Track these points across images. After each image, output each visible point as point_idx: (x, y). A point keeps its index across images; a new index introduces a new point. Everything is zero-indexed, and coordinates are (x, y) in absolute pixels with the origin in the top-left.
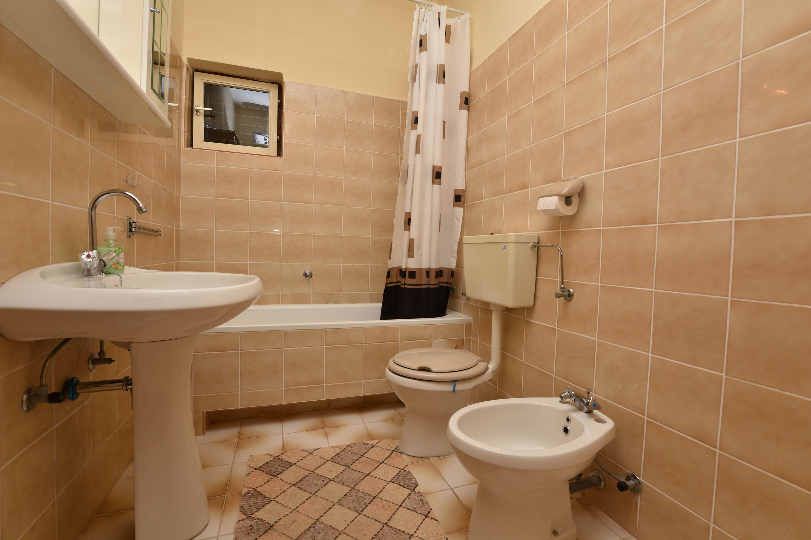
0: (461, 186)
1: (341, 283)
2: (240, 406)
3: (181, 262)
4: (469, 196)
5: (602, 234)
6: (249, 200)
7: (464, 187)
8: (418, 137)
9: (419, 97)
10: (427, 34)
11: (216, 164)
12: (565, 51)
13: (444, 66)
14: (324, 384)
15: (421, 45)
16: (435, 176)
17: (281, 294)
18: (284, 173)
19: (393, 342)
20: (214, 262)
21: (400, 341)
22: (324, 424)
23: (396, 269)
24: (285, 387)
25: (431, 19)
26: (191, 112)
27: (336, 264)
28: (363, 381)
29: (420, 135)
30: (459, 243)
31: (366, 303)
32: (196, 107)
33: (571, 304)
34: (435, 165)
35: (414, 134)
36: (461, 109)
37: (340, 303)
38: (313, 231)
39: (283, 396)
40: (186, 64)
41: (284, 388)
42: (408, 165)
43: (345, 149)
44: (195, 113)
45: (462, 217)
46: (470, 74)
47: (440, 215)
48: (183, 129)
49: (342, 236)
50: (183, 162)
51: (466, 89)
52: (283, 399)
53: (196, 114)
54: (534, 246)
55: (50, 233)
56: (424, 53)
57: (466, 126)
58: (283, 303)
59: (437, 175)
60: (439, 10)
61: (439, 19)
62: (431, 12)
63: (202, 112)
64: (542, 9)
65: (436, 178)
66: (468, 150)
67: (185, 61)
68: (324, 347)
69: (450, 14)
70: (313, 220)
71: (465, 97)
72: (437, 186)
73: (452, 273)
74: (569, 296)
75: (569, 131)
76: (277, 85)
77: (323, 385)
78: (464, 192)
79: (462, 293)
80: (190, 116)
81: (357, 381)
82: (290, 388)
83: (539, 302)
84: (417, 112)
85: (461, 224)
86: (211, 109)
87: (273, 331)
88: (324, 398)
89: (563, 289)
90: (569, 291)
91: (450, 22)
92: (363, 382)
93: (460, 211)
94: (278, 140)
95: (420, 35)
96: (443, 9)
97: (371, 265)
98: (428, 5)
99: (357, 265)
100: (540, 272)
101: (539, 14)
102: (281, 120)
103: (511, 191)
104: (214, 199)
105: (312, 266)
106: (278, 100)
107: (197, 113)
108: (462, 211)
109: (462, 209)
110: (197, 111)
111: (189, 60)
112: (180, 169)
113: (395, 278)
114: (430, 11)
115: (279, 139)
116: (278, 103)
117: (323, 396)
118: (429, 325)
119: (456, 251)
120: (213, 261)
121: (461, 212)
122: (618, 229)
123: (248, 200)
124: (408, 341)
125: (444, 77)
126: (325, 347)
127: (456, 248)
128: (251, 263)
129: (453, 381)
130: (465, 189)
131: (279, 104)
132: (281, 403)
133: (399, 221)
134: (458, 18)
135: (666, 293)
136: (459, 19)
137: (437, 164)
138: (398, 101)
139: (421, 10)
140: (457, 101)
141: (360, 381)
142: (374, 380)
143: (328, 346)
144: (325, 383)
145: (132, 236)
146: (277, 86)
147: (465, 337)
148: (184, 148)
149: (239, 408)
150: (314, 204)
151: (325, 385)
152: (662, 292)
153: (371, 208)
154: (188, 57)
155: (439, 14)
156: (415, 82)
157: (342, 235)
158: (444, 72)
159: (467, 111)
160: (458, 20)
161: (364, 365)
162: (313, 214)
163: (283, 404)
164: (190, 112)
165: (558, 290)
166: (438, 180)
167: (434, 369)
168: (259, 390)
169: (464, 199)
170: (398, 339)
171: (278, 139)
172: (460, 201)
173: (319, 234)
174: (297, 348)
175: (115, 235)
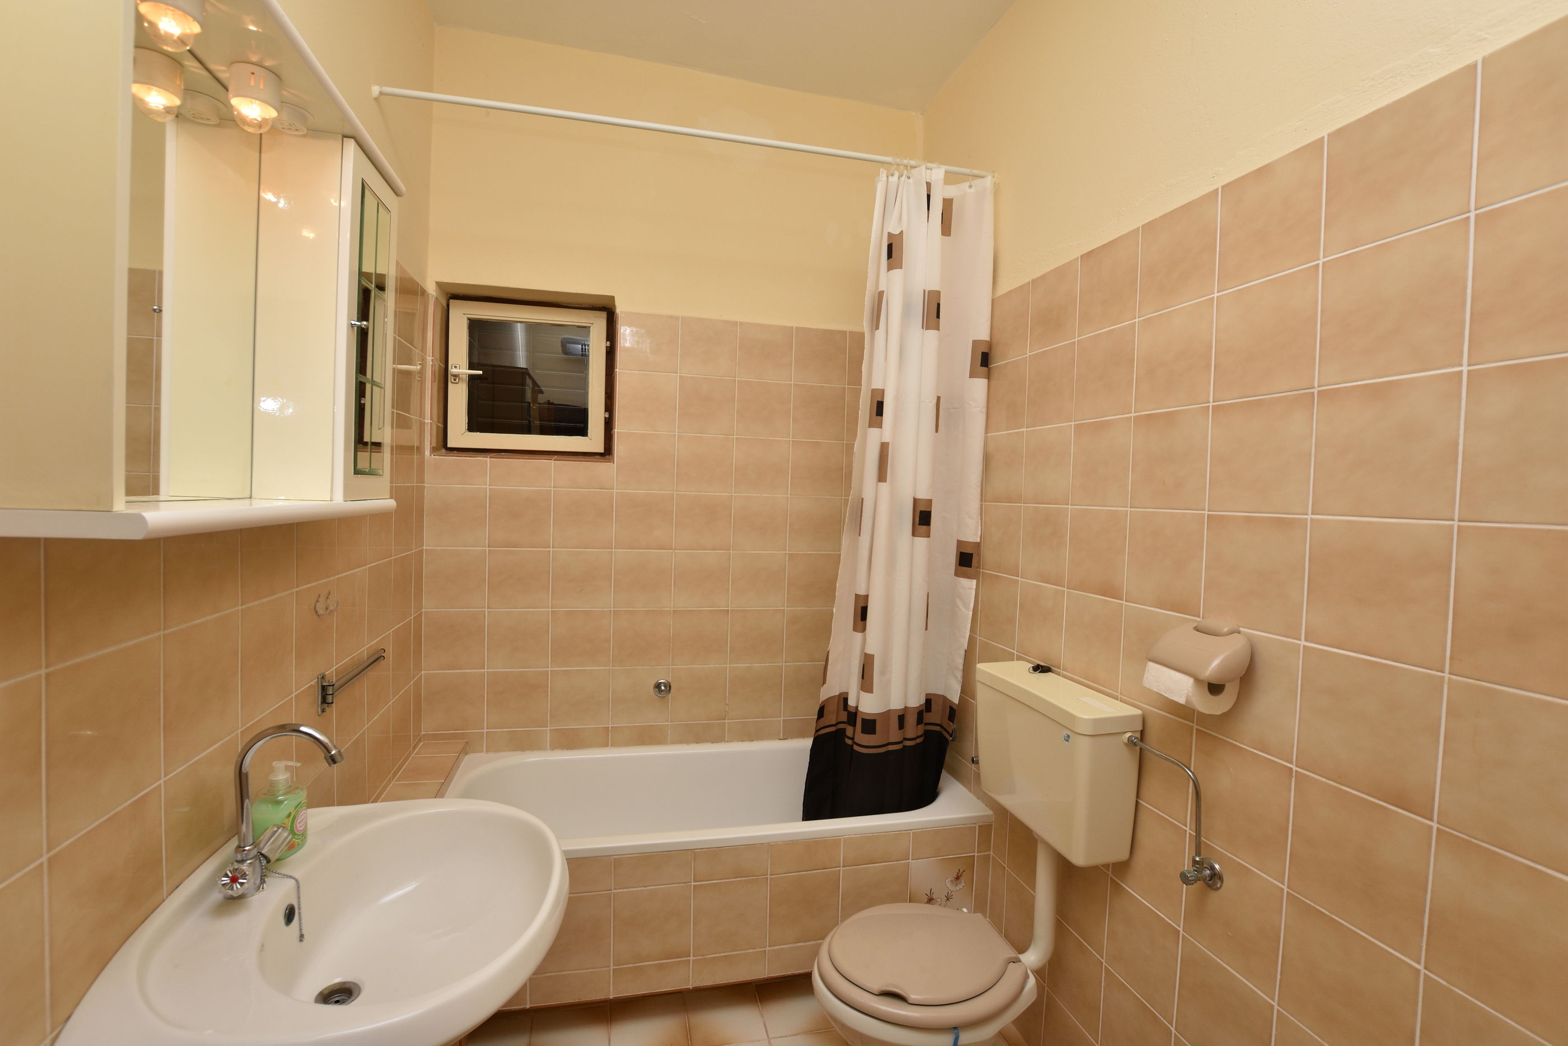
0: (972, 534)
1: (727, 701)
2: (528, 1002)
3: (425, 672)
4: (988, 556)
5: (1293, 779)
6: (551, 549)
7: (979, 536)
8: (884, 448)
9: (886, 359)
10: (902, 231)
11: (490, 483)
12: (1212, 333)
13: (938, 293)
14: (690, 956)
15: (890, 255)
16: (917, 520)
17: (610, 728)
18: (616, 492)
19: (828, 870)
20: (486, 670)
21: (843, 867)
22: (689, 1037)
23: (836, 699)
24: (614, 965)
25: (911, 195)
26: (444, 378)
27: (717, 665)
28: (768, 948)
29: (889, 443)
30: (966, 651)
31: (775, 739)
32: (452, 370)
33: (1215, 897)
34: (919, 496)
35: (874, 438)
36: (973, 375)
37: (725, 741)
38: (672, 603)
39: (611, 982)
40: (434, 296)
41: (612, 967)
42: (863, 499)
43: (736, 438)
44: (450, 379)
45: (974, 599)
46: (993, 301)
47: (928, 594)
48: (428, 421)
49: (728, 610)
50: (427, 484)
51: (984, 335)
52: (611, 988)
53: (453, 381)
54: (1131, 743)
55: (163, 839)
56: (896, 273)
57: (984, 410)
58: (614, 745)
59: (923, 518)
60: (928, 178)
61: (929, 196)
62: (911, 181)
63: (466, 378)
64: (1157, 219)
65: (920, 524)
66: (987, 460)
67: (431, 289)
68: (691, 885)
69: (950, 179)
70: (673, 580)
71: (982, 352)
72: (921, 542)
73: (953, 713)
74: (1214, 879)
75: (1218, 515)
76: (606, 313)
77: (688, 958)
78: (979, 547)
79: (973, 758)
80: (442, 385)
81: (756, 949)
82: (625, 966)
83: (1142, 857)
84: (883, 391)
85: (971, 613)
86: (481, 372)
87: (594, 857)
88: (690, 984)
89: (1198, 865)
90: (1212, 868)
91: (952, 191)
92: (769, 951)
93: (968, 586)
94: (607, 421)
95: (889, 234)
96: (937, 174)
97: (787, 664)
98: (906, 166)
99: (758, 665)
100: (1144, 792)
101: (1150, 227)
102: (611, 378)
103: (1081, 587)
104: (486, 550)
105: (670, 670)
106: (607, 341)
107: (455, 380)
108: (974, 587)
109: (975, 581)
110: (455, 376)
111: (440, 285)
112: (423, 497)
113: (835, 717)
114: (909, 178)
115: (608, 418)
116: (607, 347)
117: (689, 980)
118: (904, 832)
119: (961, 667)
120: (484, 669)
121: (971, 589)
122: (1335, 787)
123: (549, 549)
124: (859, 867)
125: (938, 316)
126: (694, 885)
127: (960, 662)
128: (554, 670)
129: (955, 1028)
130: (981, 540)
131: (608, 349)
132: (607, 996)
133: (844, 612)
134: (967, 184)
135: (1455, 992)
136: (970, 187)
137: (922, 495)
138: (843, 333)
139: (890, 178)
140: (965, 358)
141: (762, 949)
142: (791, 945)
143: (698, 883)
144: (692, 954)
145: (327, 709)
146: (604, 315)
147: (977, 853)
148: (431, 456)
149: (528, 1006)
150: (675, 550)
151: (692, 958)
152: (1445, 986)
153: (787, 552)
154: (437, 281)
155: (928, 185)
156: (877, 328)
157: (729, 608)
158: (939, 305)
159: (987, 380)
160: (968, 190)
161: (769, 917)
162: (672, 570)
163: (611, 997)
164: (442, 378)
165: (1187, 866)
166: (924, 527)
167: (913, 997)
168: (565, 971)
169: (979, 562)
170: (840, 862)
171: (605, 418)
172: (971, 567)
173: (684, 609)
174: (639, 889)
175: (289, 778)
